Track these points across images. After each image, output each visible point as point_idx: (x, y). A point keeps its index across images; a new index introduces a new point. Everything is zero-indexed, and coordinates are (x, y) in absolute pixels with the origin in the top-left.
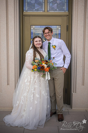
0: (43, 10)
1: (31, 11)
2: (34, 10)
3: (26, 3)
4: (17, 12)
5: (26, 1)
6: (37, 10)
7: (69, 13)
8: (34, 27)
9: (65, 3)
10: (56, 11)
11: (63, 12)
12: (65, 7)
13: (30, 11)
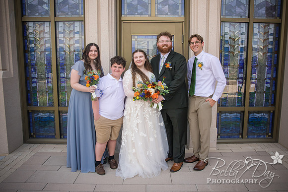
0: (149, 14)
1: (132, 16)
2: (137, 14)
3: (126, 4)
4: (112, 16)
5: (126, 2)
6: (141, 14)
7: (186, 19)
8: (136, 37)
9: (180, 5)
10: (166, 16)
11: (177, 16)
12: (180, 11)
13: (130, 16)
